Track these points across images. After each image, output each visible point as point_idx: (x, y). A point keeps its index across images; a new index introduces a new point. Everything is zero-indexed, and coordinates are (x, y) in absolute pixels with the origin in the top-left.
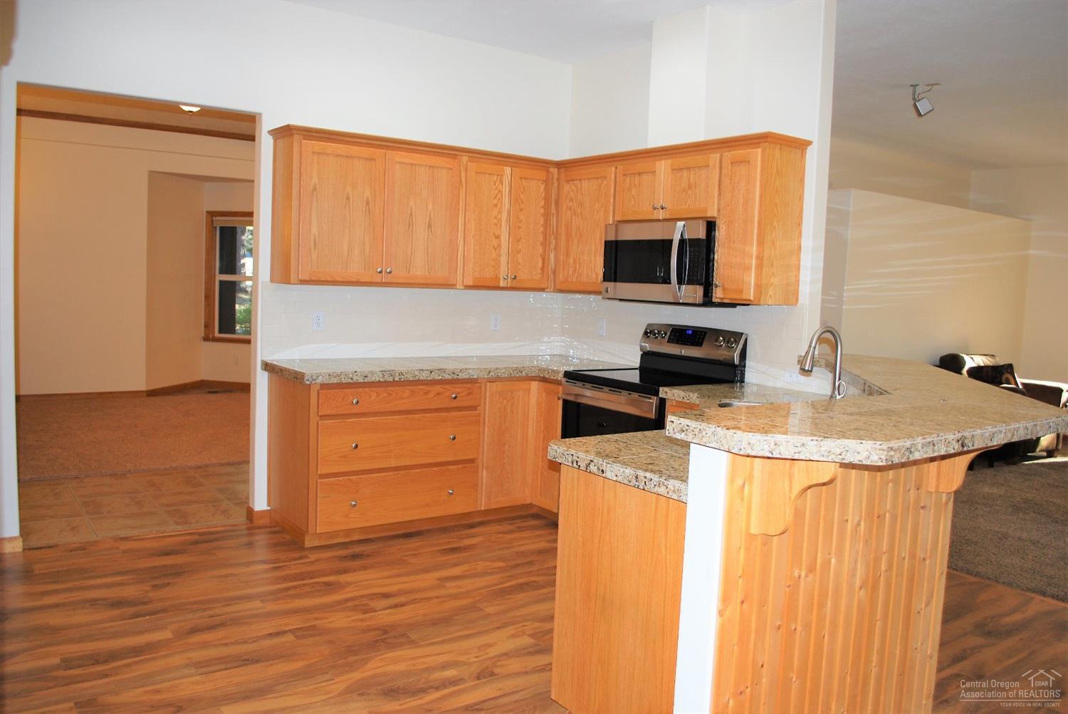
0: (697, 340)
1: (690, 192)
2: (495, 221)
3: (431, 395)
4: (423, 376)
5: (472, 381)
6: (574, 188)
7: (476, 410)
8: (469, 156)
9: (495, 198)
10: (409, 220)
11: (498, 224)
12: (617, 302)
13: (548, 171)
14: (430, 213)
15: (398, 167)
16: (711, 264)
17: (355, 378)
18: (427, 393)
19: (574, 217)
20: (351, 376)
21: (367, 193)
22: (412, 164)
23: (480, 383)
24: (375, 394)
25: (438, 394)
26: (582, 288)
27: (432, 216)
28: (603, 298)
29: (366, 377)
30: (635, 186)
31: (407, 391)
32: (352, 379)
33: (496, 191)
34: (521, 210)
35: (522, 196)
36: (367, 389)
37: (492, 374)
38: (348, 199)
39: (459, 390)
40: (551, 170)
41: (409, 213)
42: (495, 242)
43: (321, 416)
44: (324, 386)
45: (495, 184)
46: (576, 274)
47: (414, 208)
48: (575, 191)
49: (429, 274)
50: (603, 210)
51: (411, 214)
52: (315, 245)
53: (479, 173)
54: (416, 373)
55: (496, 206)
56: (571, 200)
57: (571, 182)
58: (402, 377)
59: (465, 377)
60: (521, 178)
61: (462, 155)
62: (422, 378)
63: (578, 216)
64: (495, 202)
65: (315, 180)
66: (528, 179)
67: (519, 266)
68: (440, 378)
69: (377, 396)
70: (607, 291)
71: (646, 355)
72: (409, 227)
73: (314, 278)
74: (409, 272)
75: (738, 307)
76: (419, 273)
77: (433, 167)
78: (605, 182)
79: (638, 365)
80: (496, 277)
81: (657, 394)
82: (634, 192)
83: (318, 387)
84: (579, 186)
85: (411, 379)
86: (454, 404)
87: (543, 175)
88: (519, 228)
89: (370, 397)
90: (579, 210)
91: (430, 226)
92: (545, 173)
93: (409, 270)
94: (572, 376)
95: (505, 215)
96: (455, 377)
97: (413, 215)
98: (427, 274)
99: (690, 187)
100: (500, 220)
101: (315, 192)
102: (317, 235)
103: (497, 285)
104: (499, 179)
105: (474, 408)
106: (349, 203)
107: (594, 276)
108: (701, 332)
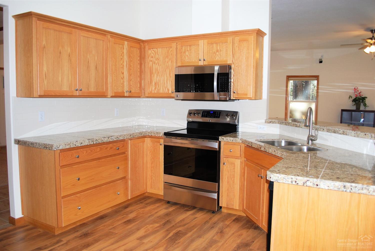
0: (216, 115)
1: (217, 53)
2: (122, 66)
3: (108, 149)
4: (106, 140)
5: (123, 140)
6: (153, 52)
7: (125, 154)
8: (111, 35)
9: (121, 55)
10: (88, 65)
11: (123, 68)
12: (180, 101)
13: (140, 44)
14: (96, 62)
15: (82, 37)
16: (230, 84)
17: (77, 144)
18: (106, 148)
19: (154, 65)
20: (75, 143)
21: (69, 50)
22: (88, 37)
23: (127, 141)
24: (85, 151)
25: (111, 148)
26: (161, 96)
27: (97, 63)
28: (175, 100)
29: (81, 143)
30: (188, 51)
31: (98, 148)
32: (75, 145)
33: (122, 52)
34: (131, 61)
35: (131, 55)
36: (82, 150)
37: (132, 136)
38: (60, 53)
39: (118, 145)
40: (141, 44)
41: (87, 61)
42: (122, 76)
43: (61, 166)
44: (63, 151)
45: (121, 49)
46: (157, 90)
47: (89, 58)
48: (154, 53)
49: (97, 91)
50: (170, 61)
51: (88, 62)
52: (46, 77)
53: (115, 43)
54: (103, 139)
55: (122, 59)
56: (152, 57)
57: (152, 49)
58: (97, 142)
59: (122, 139)
60: (131, 47)
61: (108, 35)
62: (105, 141)
63: (156, 64)
64: (121, 57)
65: (44, 43)
66: (133, 47)
67: (131, 87)
68: (112, 140)
69: (86, 152)
70: (177, 96)
71: (189, 123)
72: (88, 68)
73: (46, 94)
74: (88, 90)
75: (235, 101)
76: (92, 91)
77: (97, 39)
78: (171, 49)
79: (186, 128)
80: (123, 92)
81: (218, 139)
82: (187, 53)
83: (59, 151)
84: (156, 51)
85: (101, 142)
86: (118, 152)
87: (138, 46)
88: (131, 69)
89: (83, 153)
90: (157, 62)
91: (96, 68)
92: (139, 45)
93: (89, 89)
94: (168, 134)
95: (125, 64)
96: (118, 139)
97: (89, 62)
98: (96, 91)
99: (217, 51)
100: (123, 66)
101: (45, 49)
102: (46, 72)
103: (123, 95)
104: (122, 47)
105: (124, 153)
106: (61, 55)
107: (167, 90)
108: (218, 112)
